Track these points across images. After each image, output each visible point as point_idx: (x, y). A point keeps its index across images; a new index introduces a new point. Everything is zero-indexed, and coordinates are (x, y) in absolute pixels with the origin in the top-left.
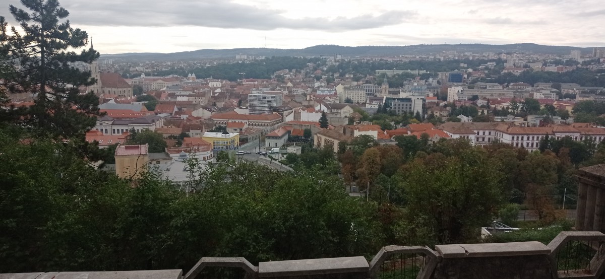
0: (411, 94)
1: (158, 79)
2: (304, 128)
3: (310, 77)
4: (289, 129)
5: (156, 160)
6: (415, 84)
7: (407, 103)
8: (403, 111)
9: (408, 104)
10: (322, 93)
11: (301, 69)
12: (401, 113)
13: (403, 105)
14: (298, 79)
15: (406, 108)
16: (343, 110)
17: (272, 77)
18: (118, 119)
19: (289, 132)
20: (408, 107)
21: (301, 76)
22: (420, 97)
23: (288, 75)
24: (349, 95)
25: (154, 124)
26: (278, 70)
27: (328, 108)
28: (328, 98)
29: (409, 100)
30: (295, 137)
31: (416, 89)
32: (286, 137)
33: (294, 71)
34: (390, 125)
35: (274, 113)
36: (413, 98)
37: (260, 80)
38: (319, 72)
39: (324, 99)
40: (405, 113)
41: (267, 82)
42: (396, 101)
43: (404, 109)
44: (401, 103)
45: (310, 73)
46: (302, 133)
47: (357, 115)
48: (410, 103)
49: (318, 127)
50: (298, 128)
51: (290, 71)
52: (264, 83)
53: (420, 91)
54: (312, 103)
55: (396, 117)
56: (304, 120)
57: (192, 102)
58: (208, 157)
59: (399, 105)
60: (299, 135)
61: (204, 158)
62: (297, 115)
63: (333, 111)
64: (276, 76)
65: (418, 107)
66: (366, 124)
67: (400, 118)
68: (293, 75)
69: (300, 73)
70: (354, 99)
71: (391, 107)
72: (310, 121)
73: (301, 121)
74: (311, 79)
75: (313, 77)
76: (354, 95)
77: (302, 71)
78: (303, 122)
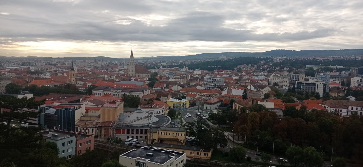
0: (316, 80)
1: (166, 69)
2: (231, 99)
3: (259, 69)
4: (222, 99)
6: (322, 74)
8: (306, 92)
9: (313, 87)
10: (257, 79)
11: (255, 64)
12: (304, 92)
13: (309, 88)
14: (251, 70)
15: (309, 90)
16: (264, 90)
17: (235, 69)
18: (126, 89)
19: (222, 101)
20: (313, 89)
21: (253, 69)
22: (322, 83)
23: (245, 67)
24: (277, 80)
25: (143, 92)
26: (240, 65)
27: (255, 88)
28: (260, 82)
29: (314, 84)
30: (224, 104)
31: (322, 78)
32: (219, 104)
33: (250, 65)
34: (294, 100)
35: (218, 89)
36: (317, 83)
37: (225, 71)
38: (266, 66)
39: (257, 82)
40: (307, 93)
41: (230, 72)
42: (304, 85)
44: (308, 87)
45: (260, 67)
46: (230, 102)
47: (273, 93)
48: (315, 87)
49: (241, 99)
50: (227, 98)
51: (248, 65)
52: (228, 72)
53: (325, 79)
54: (247, 84)
55: (301, 95)
56: (233, 94)
57: (177, 82)
59: (306, 87)
60: (227, 103)
62: (229, 91)
63: (259, 89)
64: (237, 69)
65: (320, 90)
66: (272, 98)
67: (304, 96)
68: (249, 68)
69: (254, 66)
70: (280, 83)
71: (300, 89)
72: (237, 95)
73: (232, 94)
74: (259, 70)
75: (261, 69)
76: (280, 81)
77: (255, 65)
78: (233, 95)
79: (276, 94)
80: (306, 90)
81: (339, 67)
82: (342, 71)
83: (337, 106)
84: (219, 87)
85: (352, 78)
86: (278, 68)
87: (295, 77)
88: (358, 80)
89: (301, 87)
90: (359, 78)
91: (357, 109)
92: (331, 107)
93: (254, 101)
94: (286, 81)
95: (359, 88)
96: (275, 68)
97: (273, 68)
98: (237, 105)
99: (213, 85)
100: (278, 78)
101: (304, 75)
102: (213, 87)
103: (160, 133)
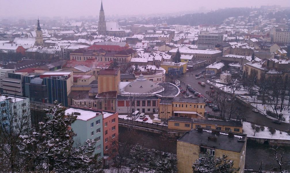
5: (126, 79)
10: (257, 34)
16: (271, 48)
18: (110, 51)
24: (280, 36)
25: (130, 55)
58: (160, 79)
61: (158, 79)
62: (233, 51)
63: (263, 48)
76: (284, 36)
93: (270, 63)
103: (175, 106)
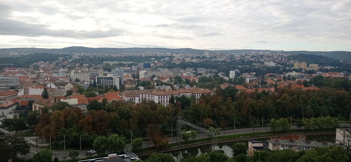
0: (113, 75)
2: (29, 100)
3: (58, 66)
4: (17, 101)
6: (117, 69)
7: (110, 80)
8: (105, 85)
10: (58, 76)
11: (53, 61)
12: (104, 86)
13: (108, 81)
14: (50, 67)
15: (108, 83)
16: (66, 87)
17: (31, 66)
19: (18, 103)
20: (111, 82)
21: (52, 66)
22: (118, 77)
23: (42, 64)
24: (78, 77)
26: (36, 62)
27: (56, 85)
28: (60, 79)
29: (112, 78)
30: (22, 107)
31: (117, 72)
32: (14, 107)
33: (48, 62)
34: (95, 94)
35: (11, 90)
36: (114, 77)
37: (19, 69)
38: (66, 63)
39: (57, 80)
40: (106, 86)
41: (25, 69)
42: (103, 79)
43: (106, 84)
44: (106, 81)
45: (59, 63)
46: (28, 103)
47: (76, 89)
48: (112, 80)
49: (42, 98)
50: (25, 100)
51: (45, 62)
52: (23, 70)
53: (120, 73)
54: (46, 82)
55: (101, 89)
56: (32, 94)
59: (105, 81)
60: (25, 105)
62: (26, 91)
63: (60, 87)
64: (33, 66)
65: (117, 84)
66: (75, 95)
67: (104, 89)
68: (47, 65)
69: (52, 63)
70: (81, 79)
71: (100, 83)
72: (36, 94)
73: (30, 95)
74: (59, 67)
75: (61, 66)
76: (81, 77)
77: (54, 62)
78: (31, 95)
79: (78, 90)
80: (105, 83)
81: (129, 63)
82: (132, 66)
83: (131, 95)
84: (12, 88)
85: (140, 72)
86: (78, 64)
87: (94, 73)
88: (144, 73)
89: (100, 81)
90: (145, 71)
91: (146, 96)
92: (126, 97)
93: (56, 100)
94: (87, 76)
95: (145, 79)
96: (75, 65)
97: (73, 64)
98: (38, 106)
99: (5, 86)
100: (79, 74)
101: (102, 71)
102: (5, 88)
